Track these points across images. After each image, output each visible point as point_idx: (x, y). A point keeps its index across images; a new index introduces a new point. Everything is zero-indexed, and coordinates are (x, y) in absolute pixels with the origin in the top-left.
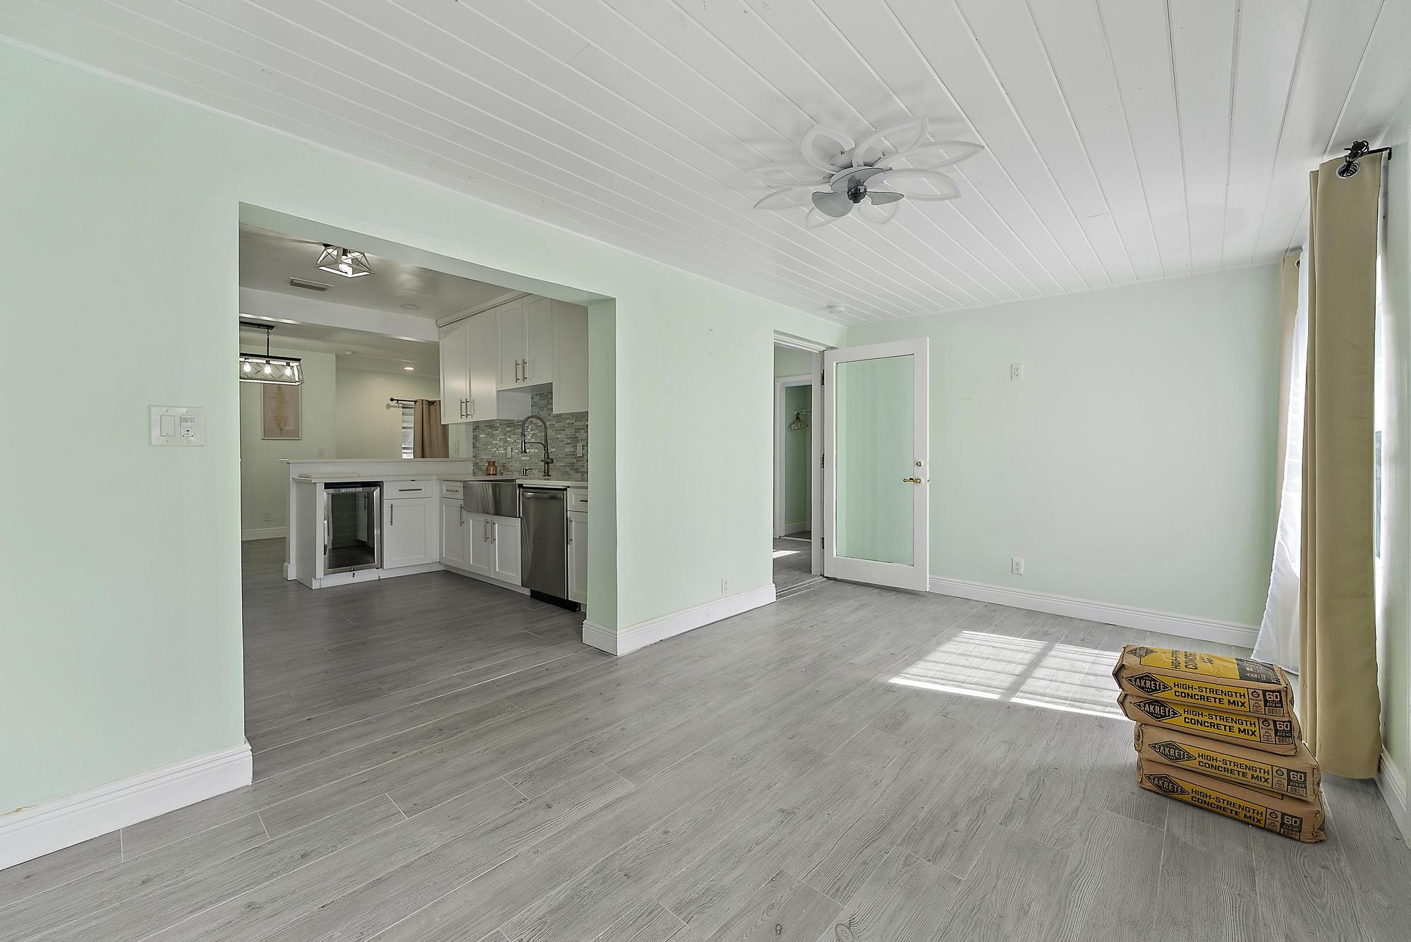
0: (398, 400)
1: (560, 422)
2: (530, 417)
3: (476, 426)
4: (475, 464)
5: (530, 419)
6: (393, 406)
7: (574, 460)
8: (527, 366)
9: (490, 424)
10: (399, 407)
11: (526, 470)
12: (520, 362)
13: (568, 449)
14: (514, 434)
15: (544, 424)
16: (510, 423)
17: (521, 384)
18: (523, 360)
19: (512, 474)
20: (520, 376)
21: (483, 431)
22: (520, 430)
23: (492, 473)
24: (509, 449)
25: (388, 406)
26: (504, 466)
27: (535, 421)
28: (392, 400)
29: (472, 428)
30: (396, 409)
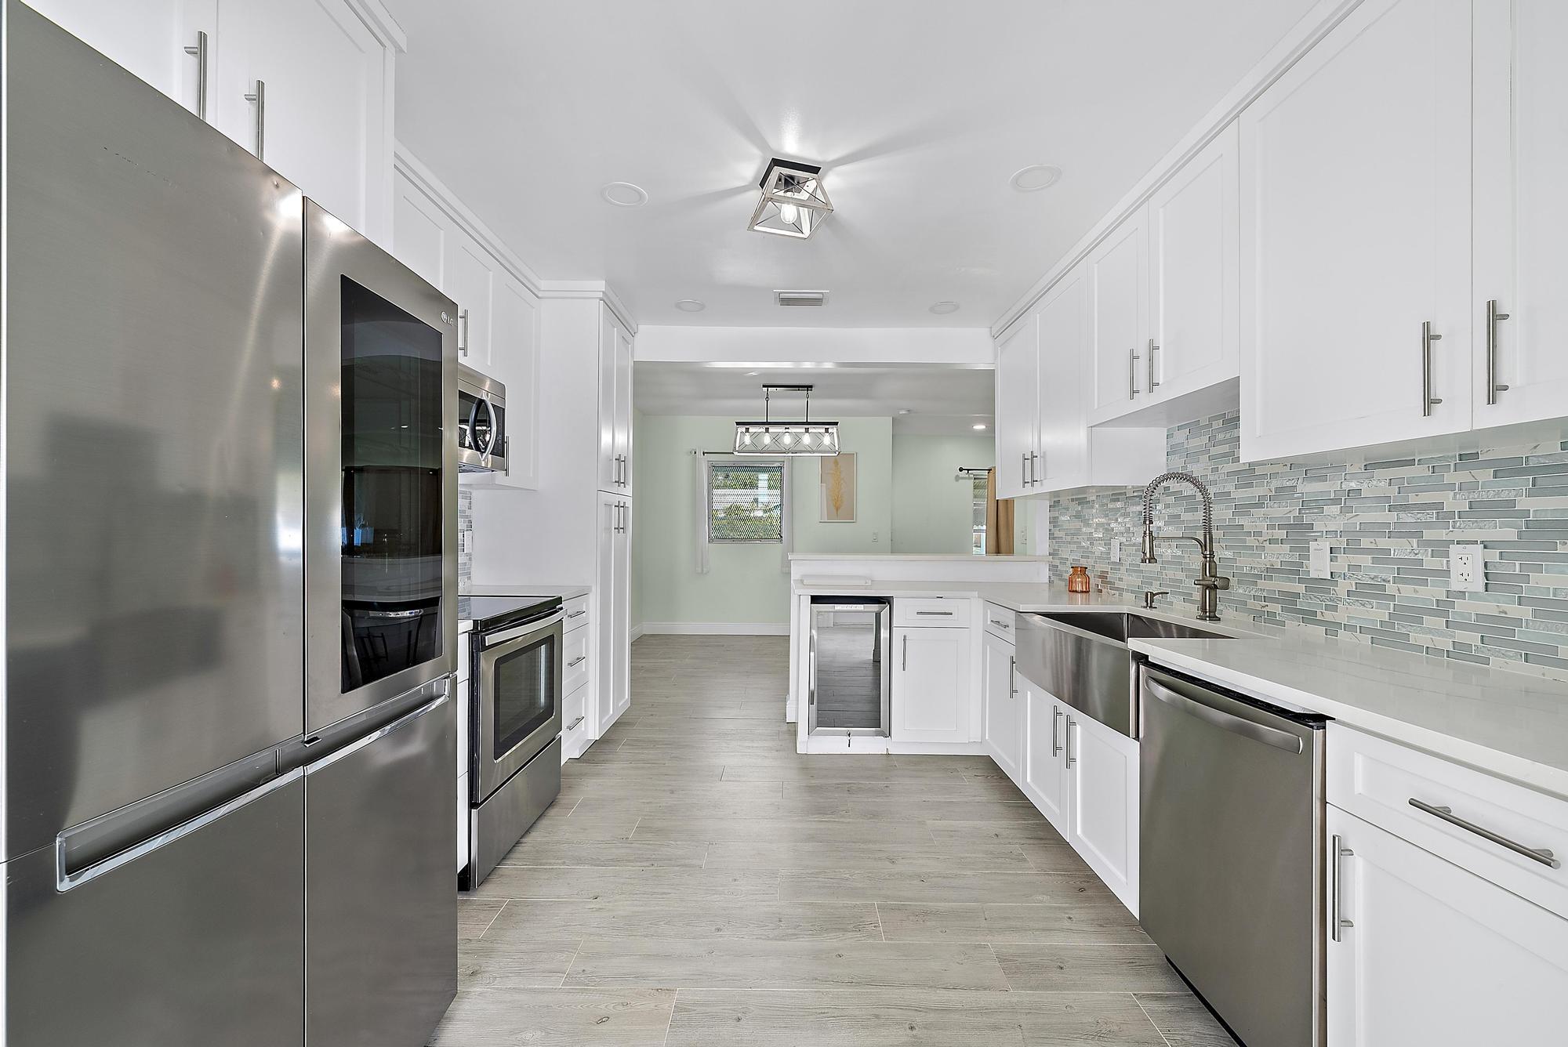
0: (968, 470)
1: (1250, 485)
2: (1166, 478)
3: (1056, 501)
4: (1053, 568)
5: (1165, 484)
6: (963, 478)
7: (1300, 588)
8: (1160, 356)
9: (1080, 497)
10: (970, 478)
11: (1153, 595)
12: (1142, 351)
13: (1279, 554)
14: (1126, 515)
15: (1203, 490)
16: (1117, 494)
17: (1145, 401)
18: (1151, 341)
19: (1121, 595)
20: (1142, 382)
21: (1067, 509)
22: (1140, 508)
23: (1079, 588)
24: (1115, 543)
25: (957, 478)
26: (1103, 576)
27: (1173, 485)
28: (961, 469)
29: (1048, 503)
30: (967, 480)
